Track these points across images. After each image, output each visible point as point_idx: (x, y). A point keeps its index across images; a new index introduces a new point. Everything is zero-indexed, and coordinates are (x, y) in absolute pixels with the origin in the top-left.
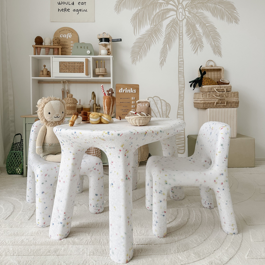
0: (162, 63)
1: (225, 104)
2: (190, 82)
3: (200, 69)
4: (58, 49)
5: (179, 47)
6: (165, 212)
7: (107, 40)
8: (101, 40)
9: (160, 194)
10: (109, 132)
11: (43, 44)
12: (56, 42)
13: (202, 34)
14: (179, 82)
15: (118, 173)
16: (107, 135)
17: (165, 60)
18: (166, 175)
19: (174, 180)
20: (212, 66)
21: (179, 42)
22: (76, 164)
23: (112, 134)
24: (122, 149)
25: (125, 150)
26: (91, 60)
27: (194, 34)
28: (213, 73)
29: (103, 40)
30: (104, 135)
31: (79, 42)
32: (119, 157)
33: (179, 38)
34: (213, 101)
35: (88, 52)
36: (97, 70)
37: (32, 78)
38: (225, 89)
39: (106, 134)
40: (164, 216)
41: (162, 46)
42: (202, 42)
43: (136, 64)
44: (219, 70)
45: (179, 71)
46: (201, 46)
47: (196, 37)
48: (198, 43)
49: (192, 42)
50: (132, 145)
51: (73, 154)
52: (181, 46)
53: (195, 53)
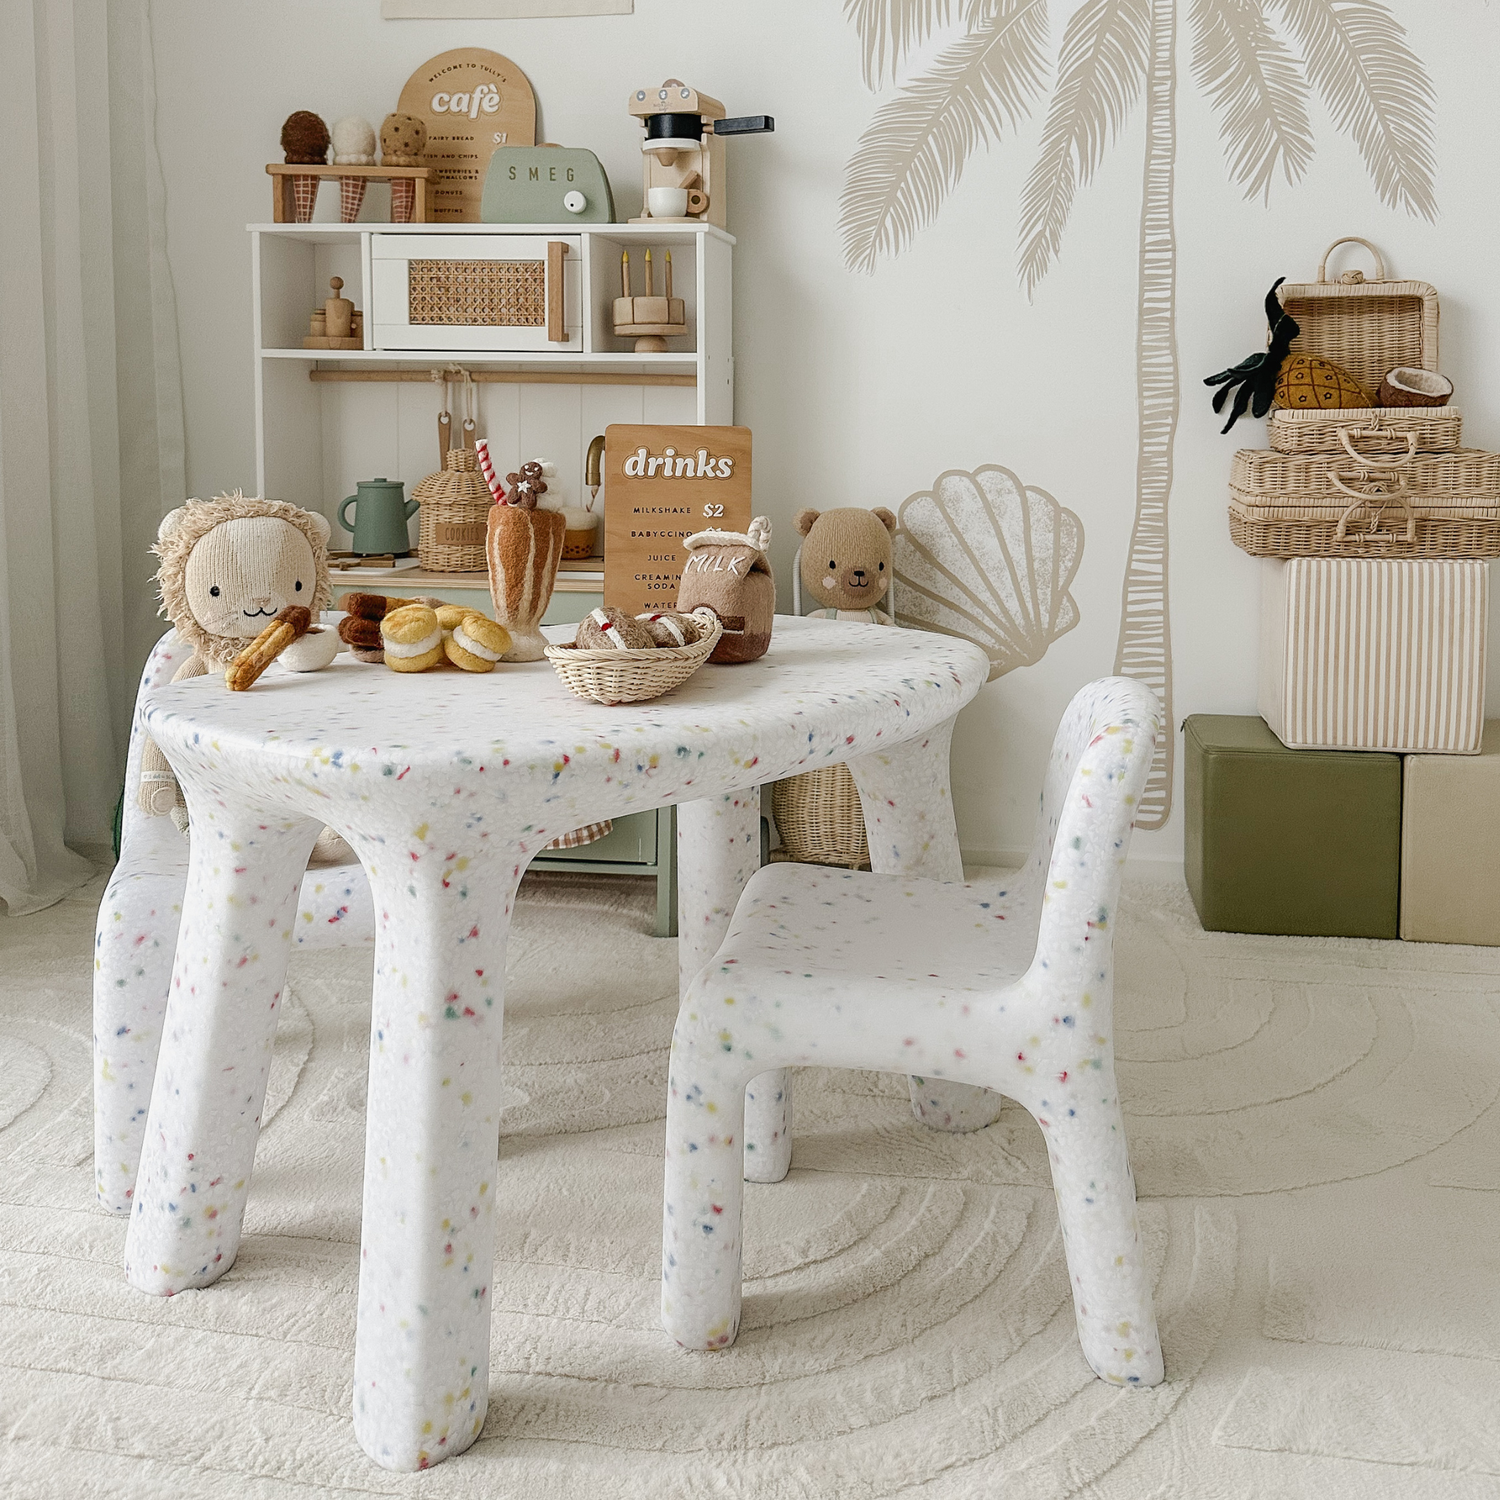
0: (1034, 260)
1: (1409, 537)
2: (1209, 382)
3: (1271, 299)
4: (410, 183)
5: (1149, 157)
6: (718, 1210)
7: (687, 125)
8: (654, 125)
9: (692, 1106)
10: (338, 755)
11: (330, 155)
12: (396, 141)
13: (1301, 69)
14: (1143, 377)
15: (404, 981)
16: (329, 768)
17: (1055, 236)
18: (730, 1001)
19: (776, 1033)
20: (1358, 279)
21: (1150, 127)
22: (254, 900)
23: (355, 768)
24: (421, 850)
25: (441, 856)
26: (582, 247)
27: (1251, 68)
28: (1367, 322)
29: (666, 125)
30: (317, 767)
31: (538, 139)
32: (412, 891)
33: (1152, 98)
34: (1327, 514)
35: (575, 200)
36: (623, 307)
37: (260, 353)
38: (1411, 437)
39: (325, 762)
40: (708, 1229)
41: (1037, 154)
42: (1301, 123)
43: (872, 265)
44: (1411, 304)
45: (1142, 312)
46: (1297, 148)
47: (1263, 88)
48: (1276, 125)
49: (1232, 125)
50: (482, 827)
51: (236, 847)
52: (1160, 152)
53: (1253, 191)
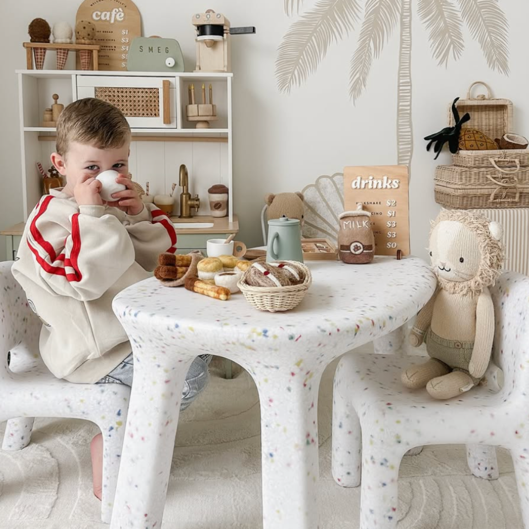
0: (356, 89)
1: (517, 200)
2: (426, 139)
3: (453, 106)
4: (90, 52)
5: (401, 48)
6: (394, 509)
7: (218, 30)
8: (202, 29)
9: (383, 468)
10: (265, 332)
11: (51, 38)
12: (83, 33)
13: (459, 14)
14: (399, 137)
15: (285, 430)
16: (261, 337)
17: (364, 79)
18: (398, 422)
19: (419, 433)
20: (483, 98)
21: (401, 36)
22: (172, 394)
23: (275, 337)
25: (304, 373)
27: (441, 13)
29: (208, 29)
30: (255, 336)
31: (142, 35)
32: (289, 389)
33: (402, 24)
34: (486, 192)
35: (170, 61)
36: (193, 109)
37: (23, 129)
38: (517, 161)
39: (259, 334)
40: (390, 518)
41: (357, 45)
42: (459, 35)
43: (289, 90)
44: (501, 108)
45: (399, 110)
46: (458, 46)
47: (445, 22)
48: (450, 36)
49: (433, 36)
50: (322, 359)
51: (166, 371)
52: (405, 45)
53: (441, 62)
